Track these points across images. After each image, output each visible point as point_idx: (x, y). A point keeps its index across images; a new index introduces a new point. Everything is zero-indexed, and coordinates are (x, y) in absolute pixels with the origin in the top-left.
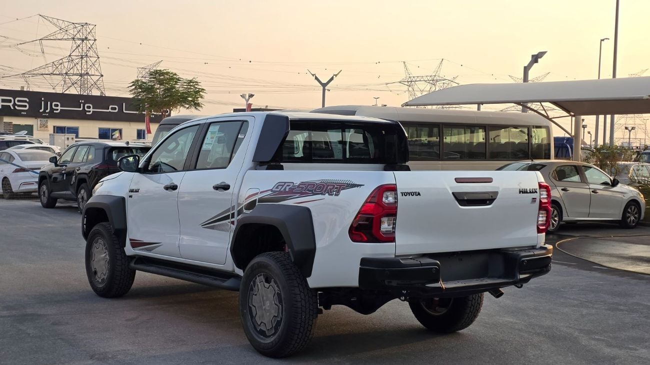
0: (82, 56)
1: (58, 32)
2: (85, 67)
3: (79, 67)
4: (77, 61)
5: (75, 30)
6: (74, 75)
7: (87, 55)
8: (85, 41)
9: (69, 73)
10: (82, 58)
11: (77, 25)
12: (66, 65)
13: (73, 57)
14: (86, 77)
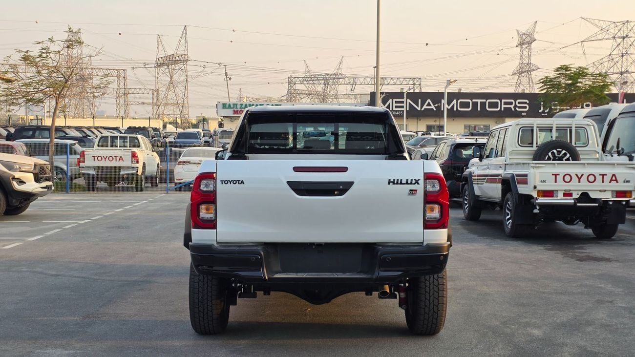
0: (622, 54)
1: (600, 32)
2: (625, 64)
3: (619, 65)
4: (617, 59)
5: (616, 28)
6: (614, 73)
7: (627, 53)
8: (626, 39)
9: (609, 72)
10: (623, 56)
11: (618, 24)
12: (606, 64)
13: (614, 56)
14: (625, 75)
